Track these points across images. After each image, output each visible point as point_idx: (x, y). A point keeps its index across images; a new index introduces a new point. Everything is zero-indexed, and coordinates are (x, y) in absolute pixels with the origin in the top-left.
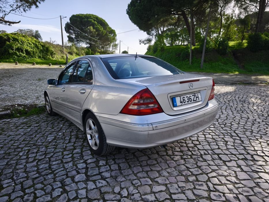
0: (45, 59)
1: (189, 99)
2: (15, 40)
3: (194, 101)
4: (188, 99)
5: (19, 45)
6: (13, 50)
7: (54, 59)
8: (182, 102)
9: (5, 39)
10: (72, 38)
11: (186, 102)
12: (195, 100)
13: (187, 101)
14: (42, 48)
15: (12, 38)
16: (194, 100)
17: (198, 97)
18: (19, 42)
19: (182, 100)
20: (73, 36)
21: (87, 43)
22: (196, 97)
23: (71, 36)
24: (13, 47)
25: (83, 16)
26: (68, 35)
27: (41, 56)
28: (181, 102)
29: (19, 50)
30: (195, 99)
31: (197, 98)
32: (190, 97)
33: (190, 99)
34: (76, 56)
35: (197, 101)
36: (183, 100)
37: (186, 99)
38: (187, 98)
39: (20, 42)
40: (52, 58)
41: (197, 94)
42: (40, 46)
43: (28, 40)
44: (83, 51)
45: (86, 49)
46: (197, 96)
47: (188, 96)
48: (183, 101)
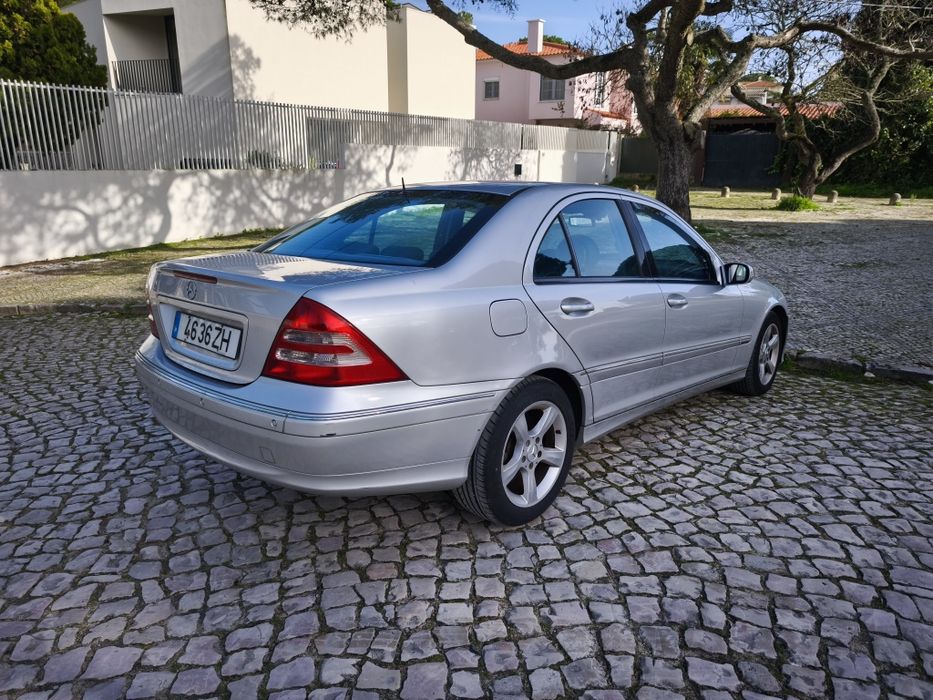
1: (205, 334)
3: (214, 346)
4: (203, 333)
8: (188, 335)
11: (197, 339)
12: (216, 347)
13: (199, 338)
16: (215, 344)
17: (227, 341)
19: (190, 328)
22: (223, 340)
28: (186, 333)
30: (218, 343)
31: (225, 344)
32: (209, 331)
33: (207, 334)
36: (193, 330)
37: (199, 329)
41: (228, 330)
46: (226, 337)
47: (208, 324)
48: (190, 333)
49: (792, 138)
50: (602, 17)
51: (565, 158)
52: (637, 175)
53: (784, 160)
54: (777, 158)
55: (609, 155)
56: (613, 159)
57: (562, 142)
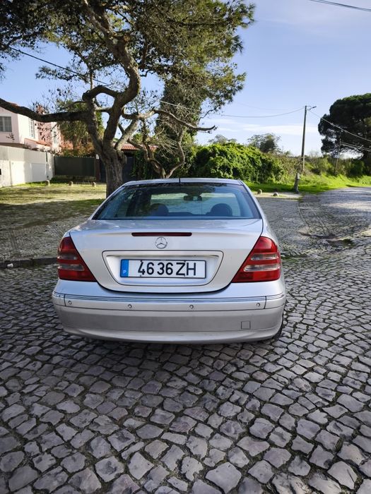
0: (261, 183)
1: (165, 269)
2: (223, 153)
3: (178, 274)
4: (162, 269)
5: (226, 160)
6: (216, 169)
7: (280, 182)
8: (143, 272)
9: (210, 153)
10: (331, 143)
11: (155, 273)
12: (183, 274)
13: (158, 272)
14: (261, 165)
15: (219, 150)
16: (180, 272)
17: (194, 269)
18: (227, 156)
19: (144, 267)
20: (333, 140)
21: (360, 151)
22: (188, 269)
23: (329, 139)
24: (216, 165)
25: (357, 99)
26: (324, 137)
27: (257, 177)
28: (139, 271)
29: (225, 168)
30: (183, 271)
31: (191, 271)
32: (169, 266)
33: (167, 269)
34: (327, 176)
35: (186, 276)
36: (148, 268)
37: (157, 268)
38: (161, 266)
39: (229, 156)
40: (276, 180)
41: (191, 263)
42: (259, 160)
43: (242, 153)
44: (344, 167)
45: (350, 163)
46: (191, 267)
48: (146, 270)
49: (151, 161)
50: (50, 91)
51: (25, 166)
52: (65, 176)
53: (137, 171)
54: (134, 170)
55: (47, 165)
56: (50, 167)
57: (22, 156)
